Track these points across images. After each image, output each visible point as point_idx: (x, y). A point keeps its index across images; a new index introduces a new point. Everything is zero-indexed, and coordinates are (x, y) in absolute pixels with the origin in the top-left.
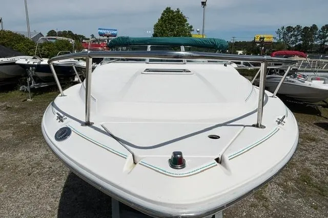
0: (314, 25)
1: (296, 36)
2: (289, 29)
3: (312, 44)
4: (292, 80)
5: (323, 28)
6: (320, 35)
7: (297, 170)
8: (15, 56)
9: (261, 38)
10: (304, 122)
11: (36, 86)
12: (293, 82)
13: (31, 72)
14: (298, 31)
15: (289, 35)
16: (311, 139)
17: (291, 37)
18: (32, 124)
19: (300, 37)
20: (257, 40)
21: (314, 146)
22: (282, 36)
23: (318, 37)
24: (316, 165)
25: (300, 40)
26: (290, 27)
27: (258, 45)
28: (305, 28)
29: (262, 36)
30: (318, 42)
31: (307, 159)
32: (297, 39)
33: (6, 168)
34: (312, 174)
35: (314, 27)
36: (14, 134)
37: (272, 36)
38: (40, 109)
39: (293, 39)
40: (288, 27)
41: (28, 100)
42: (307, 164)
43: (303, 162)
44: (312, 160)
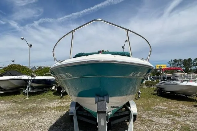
0: (189, 58)
1: (180, 65)
2: (175, 61)
3: (191, 69)
4: (176, 82)
5: (195, 60)
6: (194, 64)
7: (181, 124)
8: (22, 75)
9: (159, 67)
10: (186, 105)
11: (31, 91)
12: (176, 83)
13: (30, 83)
14: (181, 62)
15: (176, 64)
16: (190, 112)
17: (177, 66)
18: (29, 108)
19: (182, 65)
20: (158, 68)
21: (192, 115)
22: (172, 65)
23: (193, 65)
24: (192, 123)
25: (183, 67)
26: (175, 60)
27: (159, 71)
28: (185, 60)
29: (160, 66)
30: (194, 67)
31: (187, 120)
32: (181, 66)
33: (15, 126)
34: (190, 126)
35: (190, 59)
36: (19, 112)
37: (166, 65)
38: (33, 102)
39: (179, 66)
40: (174, 60)
41: (26, 98)
42: (187, 122)
43: (185, 122)
44: (190, 121)
